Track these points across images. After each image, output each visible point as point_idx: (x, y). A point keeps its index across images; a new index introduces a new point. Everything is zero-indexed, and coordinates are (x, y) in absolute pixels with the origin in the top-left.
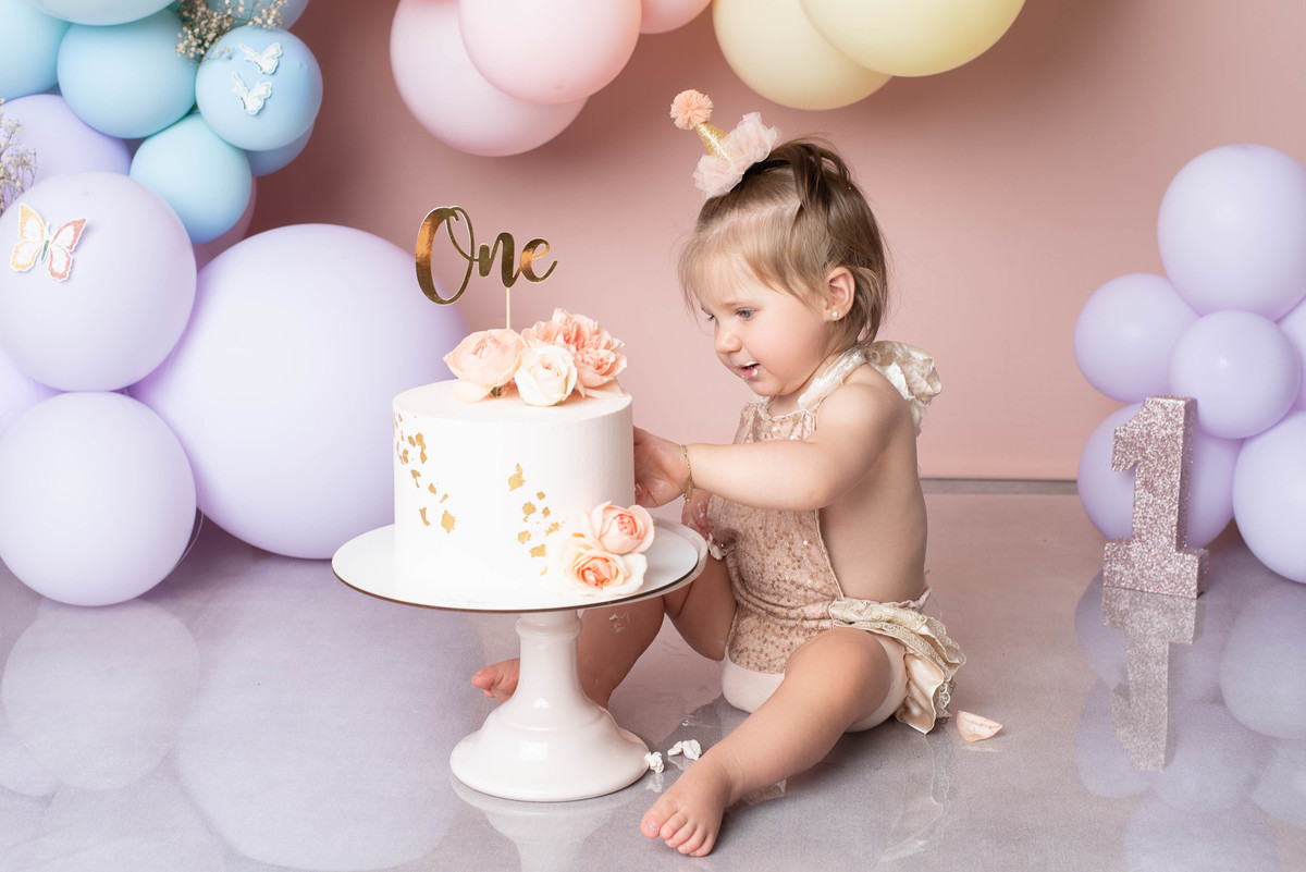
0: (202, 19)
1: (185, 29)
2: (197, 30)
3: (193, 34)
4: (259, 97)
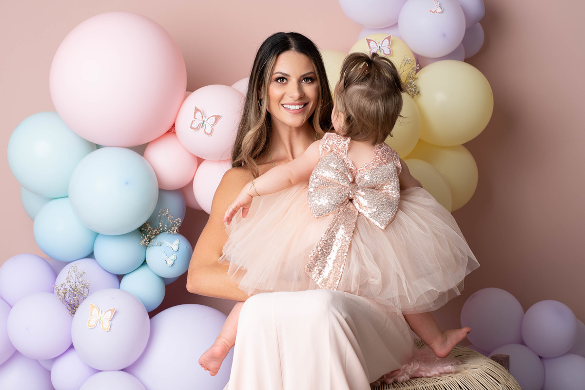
0: (149, 231)
1: (143, 235)
2: (148, 236)
3: (147, 237)
4: (172, 260)
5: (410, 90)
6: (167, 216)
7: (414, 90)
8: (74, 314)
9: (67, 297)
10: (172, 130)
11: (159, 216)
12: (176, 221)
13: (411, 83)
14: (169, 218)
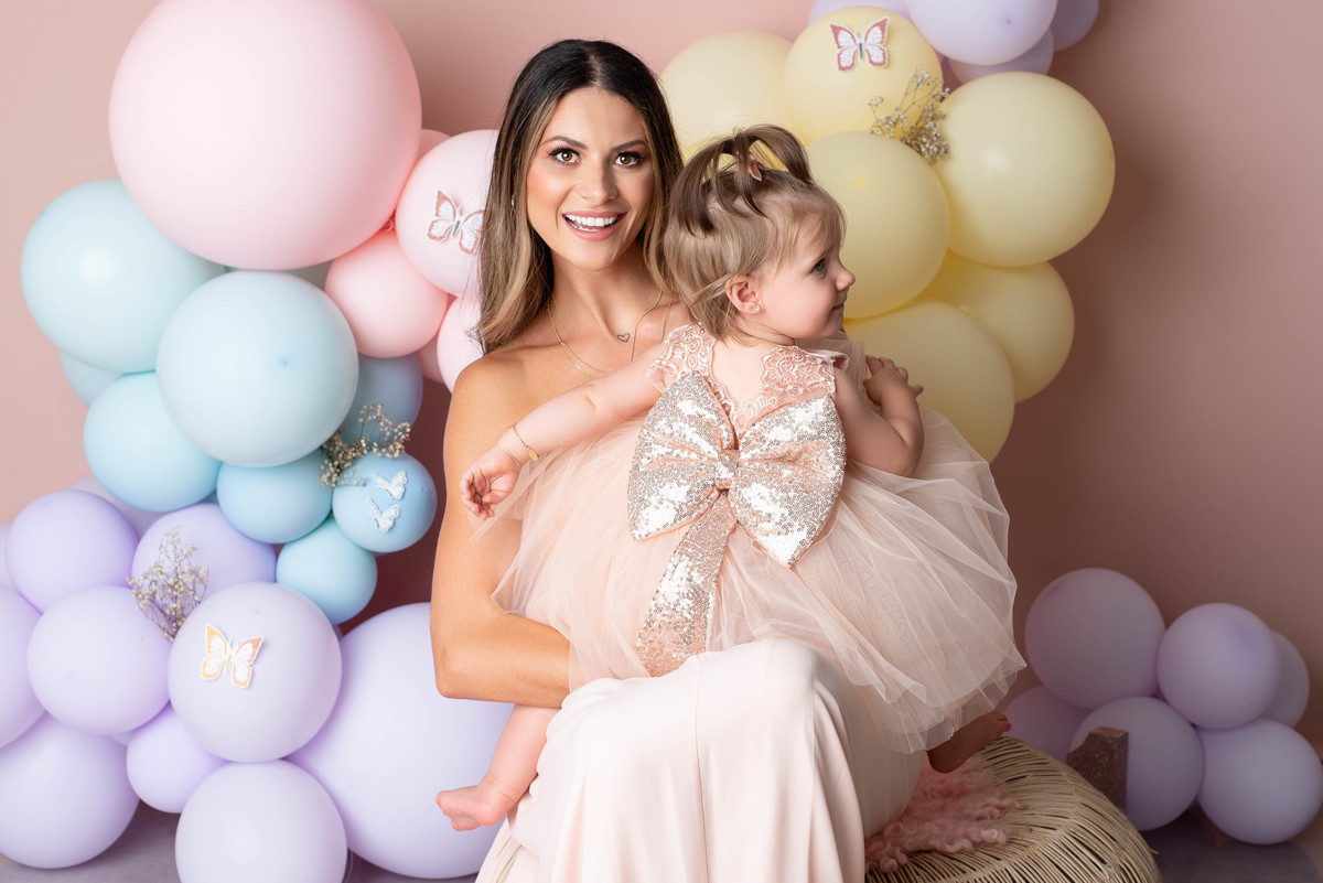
0: (340, 452)
1: (326, 461)
2: (336, 463)
3: (333, 465)
4: (390, 518)
5: (928, 149)
6: (379, 420)
7: (936, 149)
8: (174, 637)
9: (158, 598)
10: (389, 227)
11: (361, 420)
12: (400, 430)
13: (930, 130)
14: (382, 424)
